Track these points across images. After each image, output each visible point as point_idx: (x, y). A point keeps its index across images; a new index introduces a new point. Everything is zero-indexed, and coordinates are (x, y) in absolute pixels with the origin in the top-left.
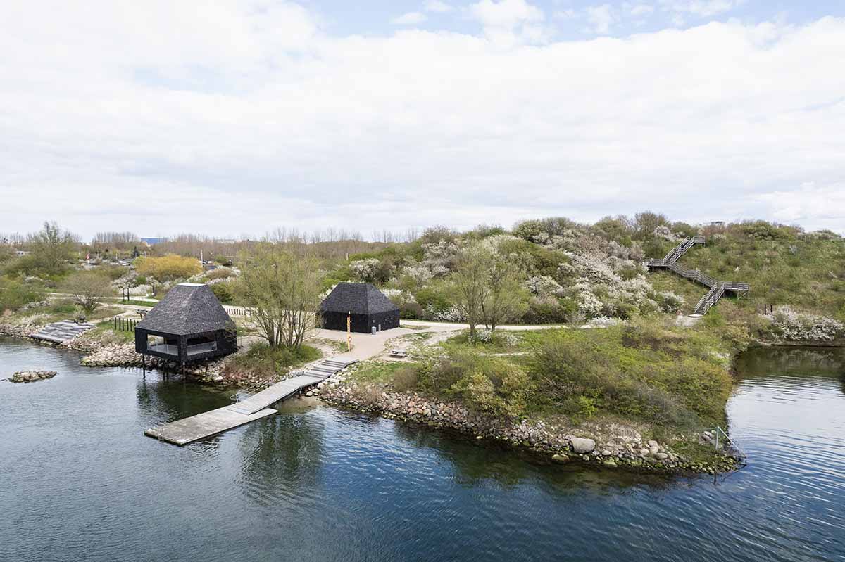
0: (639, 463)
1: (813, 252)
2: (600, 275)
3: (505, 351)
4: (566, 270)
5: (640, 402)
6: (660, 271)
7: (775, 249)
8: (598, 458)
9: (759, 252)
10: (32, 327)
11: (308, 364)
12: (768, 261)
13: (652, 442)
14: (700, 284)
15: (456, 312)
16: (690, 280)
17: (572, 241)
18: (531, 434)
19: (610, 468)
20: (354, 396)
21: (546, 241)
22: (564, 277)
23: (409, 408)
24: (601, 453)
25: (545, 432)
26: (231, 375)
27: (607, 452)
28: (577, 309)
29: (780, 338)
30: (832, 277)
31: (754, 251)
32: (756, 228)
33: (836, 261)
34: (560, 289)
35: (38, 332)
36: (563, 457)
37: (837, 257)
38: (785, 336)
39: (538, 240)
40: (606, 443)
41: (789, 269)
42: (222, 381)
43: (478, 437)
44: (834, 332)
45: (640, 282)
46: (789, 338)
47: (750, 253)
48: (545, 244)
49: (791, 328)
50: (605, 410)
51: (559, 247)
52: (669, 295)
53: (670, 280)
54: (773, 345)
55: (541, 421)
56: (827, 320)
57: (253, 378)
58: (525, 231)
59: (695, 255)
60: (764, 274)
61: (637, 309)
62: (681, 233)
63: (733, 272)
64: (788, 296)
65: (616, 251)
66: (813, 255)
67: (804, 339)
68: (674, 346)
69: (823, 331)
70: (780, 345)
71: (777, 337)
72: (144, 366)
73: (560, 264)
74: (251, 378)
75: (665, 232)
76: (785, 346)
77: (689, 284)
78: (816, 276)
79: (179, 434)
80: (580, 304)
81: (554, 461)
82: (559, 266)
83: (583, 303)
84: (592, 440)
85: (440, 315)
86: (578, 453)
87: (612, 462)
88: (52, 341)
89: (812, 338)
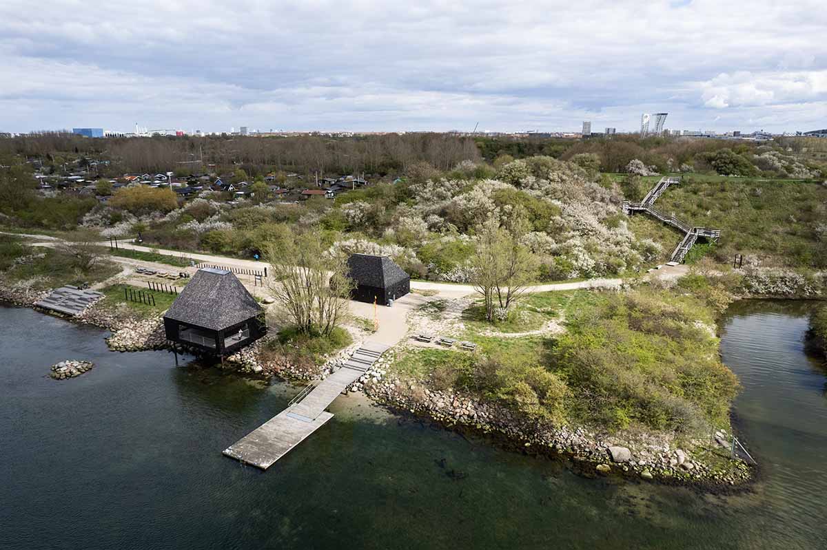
0: (670, 473)
1: (776, 194)
2: (589, 227)
3: (520, 330)
4: (557, 224)
5: (667, 413)
6: (638, 214)
7: (742, 191)
8: (635, 468)
9: (728, 193)
10: (32, 292)
11: (342, 351)
12: (737, 204)
13: (679, 452)
14: (676, 229)
15: (460, 273)
16: (665, 224)
17: (559, 186)
18: (573, 442)
19: (647, 479)
20: (400, 394)
21: (533, 185)
22: (557, 231)
23: (454, 408)
24: (637, 463)
25: (585, 440)
26: (269, 363)
27: (642, 463)
28: (571, 267)
29: (749, 292)
30: (792, 221)
31: (724, 193)
32: (718, 156)
33: (796, 203)
34: (554, 246)
35: (43, 298)
36: (605, 467)
37: (796, 199)
38: (753, 290)
39: (525, 184)
40: (640, 452)
41: (754, 211)
42: (262, 371)
43: (526, 444)
44: (796, 286)
45: (624, 231)
46: (757, 292)
47: (720, 195)
48: (532, 188)
49: (759, 282)
50: (636, 420)
51: (547, 194)
52: (648, 242)
53: (648, 225)
54: (743, 299)
55: (580, 429)
56: (791, 274)
57: (292, 367)
58: (513, 174)
59: (670, 197)
60: (733, 217)
61: (624, 263)
62: (654, 166)
63: (705, 215)
64: (752, 241)
65: (599, 195)
66: (776, 197)
67: (770, 292)
68: (670, 323)
69: (787, 286)
70: (749, 299)
71: (747, 291)
72: (175, 351)
73: (552, 218)
74: (290, 368)
75: (639, 166)
76: (754, 299)
77: (666, 229)
78: (778, 220)
79: (258, 455)
80: (574, 262)
81: (598, 472)
82: (551, 220)
83: (577, 261)
84: (627, 449)
85: (445, 276)
86: (617, 462)
87: (647, 474)
88: (62, 313)
89: (777, 291)
